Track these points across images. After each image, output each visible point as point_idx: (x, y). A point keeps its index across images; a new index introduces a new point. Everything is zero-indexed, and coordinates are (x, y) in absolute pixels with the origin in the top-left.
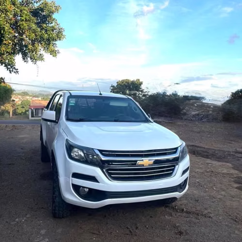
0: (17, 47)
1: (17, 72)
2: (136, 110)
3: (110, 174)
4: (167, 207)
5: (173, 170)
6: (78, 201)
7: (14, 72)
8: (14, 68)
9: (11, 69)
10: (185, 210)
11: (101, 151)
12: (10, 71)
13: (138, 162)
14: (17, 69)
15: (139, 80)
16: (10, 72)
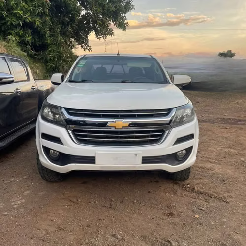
0: (91, 25)
1: (90, 49)
2: (158, 71)
3: (76, 136)
4: (176, 183)
5: (161, 136)
6: (47, 163)
7: (88, 50)
8: (88, 46)
9: (85, 47)
10: (196, 189)
11: (67, 109)
12: (84, 48)
13: (109, 123)
14: (90, 47)
15: (230, 51)
16: (85, 50)
